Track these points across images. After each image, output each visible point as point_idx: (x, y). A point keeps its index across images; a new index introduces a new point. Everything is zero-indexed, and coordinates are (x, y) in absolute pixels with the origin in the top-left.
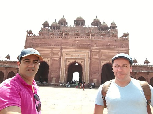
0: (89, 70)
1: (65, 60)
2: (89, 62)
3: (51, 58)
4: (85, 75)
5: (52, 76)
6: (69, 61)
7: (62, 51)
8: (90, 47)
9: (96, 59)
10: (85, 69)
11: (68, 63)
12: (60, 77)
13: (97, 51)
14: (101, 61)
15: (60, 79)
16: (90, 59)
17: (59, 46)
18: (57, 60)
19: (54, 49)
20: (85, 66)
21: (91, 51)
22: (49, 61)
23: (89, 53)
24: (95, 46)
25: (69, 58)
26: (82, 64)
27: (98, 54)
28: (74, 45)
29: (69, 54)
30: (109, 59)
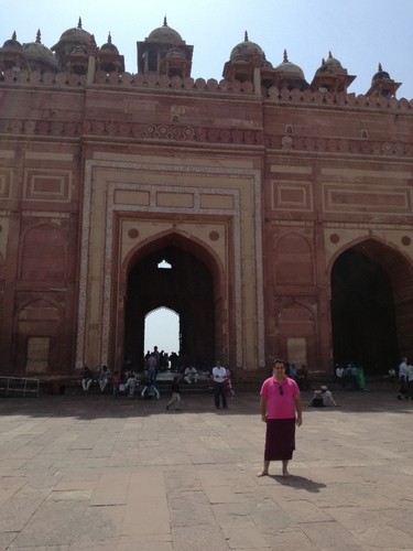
0: (260, 283)
1: (109, 223)
2: (259, 237)
3: (16, 214)
4: (238, 315)
6: (134, 233)
7: (88, 168)
8: (260, 145)
9: (297, 217)
10: (238, 279)
13: (302, 170)
17: (63, 133)
18: (53, 227)
19: (29, 155)
23: (258, 185)
24: (287, 140)
25: (135, 209)
26: (218, 248)
27: (307, 189)
28: (163, 130)
29: (134, 187)
30: (368, 220)
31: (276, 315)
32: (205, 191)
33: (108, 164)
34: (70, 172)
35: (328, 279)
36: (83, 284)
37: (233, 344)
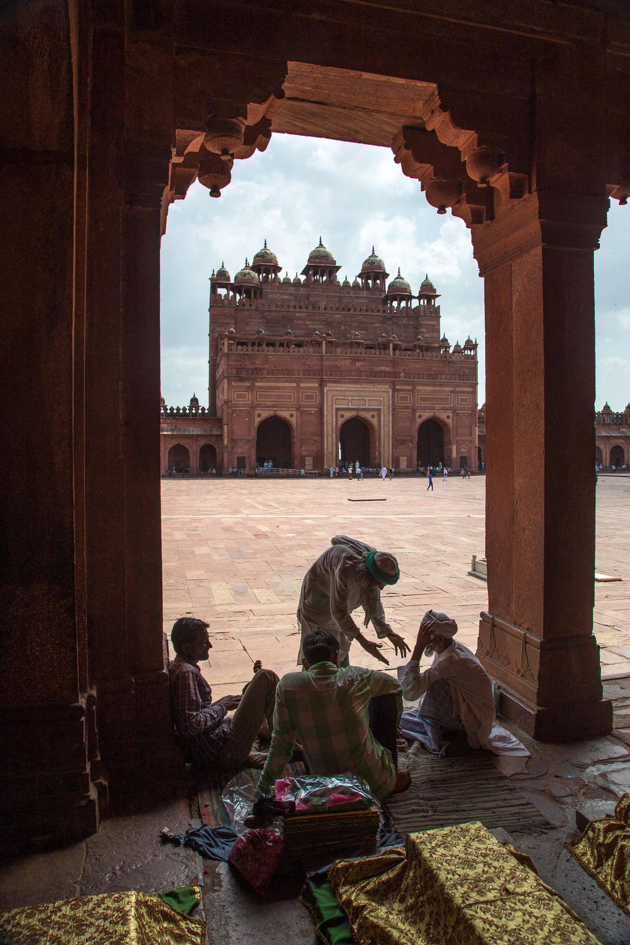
0: (391, 436)
1: (334, 412)
2: (391, 417)
3: (298, 409)
4: (382, 448)
5: (304, 453)
6: (342, 416)
7: (325, 390)
8: (392, 378)
9: (406, 408)
10: (382, 434)
11: (341, 421)
12: (325, 455)
13: (408, 388)
14: (418, 414)
15: (325, 461)
16: (393, 410)
17: (314, 375)
18: (312, 414)
19: (302, 385)
20: (382, 428)
21: (394, 390)
22: (292, 416)
23: (391, 395)
24: (402, 374)
25: (343, 406)
26: (374, 421)
27: (410, 396)
28: (354, 373)
29: (343, 398)
30: (433, 408)
31: (396, 448)
32: (370, 398)
33: (333, 388)
34: (317, 391)
35: (416, 434)
36: (325, 436)
37: (380, 459)
